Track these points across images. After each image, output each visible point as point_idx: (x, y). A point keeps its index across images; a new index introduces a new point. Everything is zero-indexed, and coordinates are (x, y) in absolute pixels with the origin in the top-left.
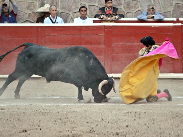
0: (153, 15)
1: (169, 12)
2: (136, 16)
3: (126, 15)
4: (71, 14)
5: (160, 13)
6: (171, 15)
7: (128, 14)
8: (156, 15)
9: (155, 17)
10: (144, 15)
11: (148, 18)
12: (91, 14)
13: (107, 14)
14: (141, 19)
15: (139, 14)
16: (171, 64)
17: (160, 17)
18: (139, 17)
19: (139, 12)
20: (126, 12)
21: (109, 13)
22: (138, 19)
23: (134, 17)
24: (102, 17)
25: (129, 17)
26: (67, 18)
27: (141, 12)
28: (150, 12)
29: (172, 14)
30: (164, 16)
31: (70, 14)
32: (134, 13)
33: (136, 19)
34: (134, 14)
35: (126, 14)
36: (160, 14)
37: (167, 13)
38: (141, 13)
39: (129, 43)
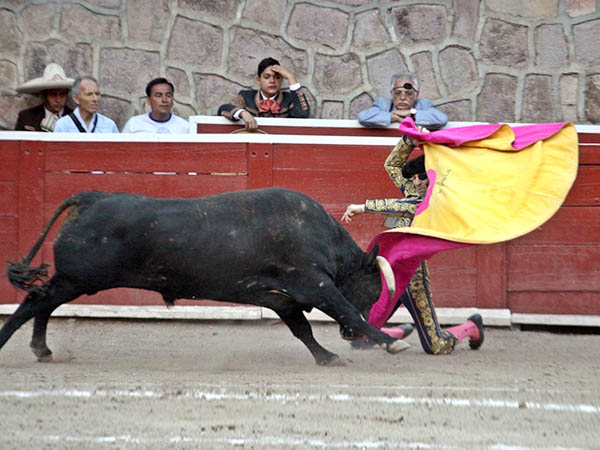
0: (413, 111)
1: (465, 103)
2: (354, 112)
3: (322, 108)
4: (133, 100)
5: (436, 103)
6: (471, 113)
7: (326, 104)
8: (421, 109)
9: (417, 118)
10: (381, 110)
11: (393, 121)
12: (204, 102)
13: (261, 110)
14: (373, 124)
15: (363, 107)
16: (471, 275)
17: (436, 117)
18: (364, 115)
19: (365, 98)
20: (319, 100)
21: (270, 110)
22: (361, 123)
23: (346, 115)
24: (236, 116)
25: (331, 116)
26: (122, 115)
27: (373, 100)
28: (398, 98)
29: (474, 110)
30: (448, 113)
31: (130, 102)
32: (347, 103)
33: (354, 124)
34: (347, 107)
35: (319, 104)
36: (435, 107)
37: (459, 104)
38: (369, 102)
39: (331, 202)
